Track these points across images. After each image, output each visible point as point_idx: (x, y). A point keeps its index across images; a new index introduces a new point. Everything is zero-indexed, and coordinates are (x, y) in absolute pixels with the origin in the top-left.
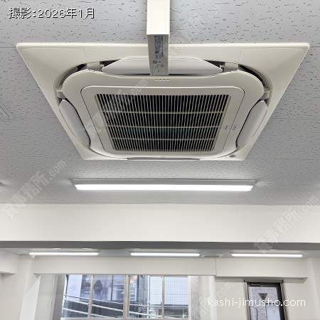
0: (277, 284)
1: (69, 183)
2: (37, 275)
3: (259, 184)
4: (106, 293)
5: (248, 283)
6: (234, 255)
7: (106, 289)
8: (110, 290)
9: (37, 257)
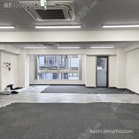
0: (107, 57)
1: (33, 26)
2: (28, 55)
3: (83, 25)
4: (54, 64)
5: (97, 57)
6: (91, 47)
7: (54, 62)
8: (55, 63)
9: (27, 49)
